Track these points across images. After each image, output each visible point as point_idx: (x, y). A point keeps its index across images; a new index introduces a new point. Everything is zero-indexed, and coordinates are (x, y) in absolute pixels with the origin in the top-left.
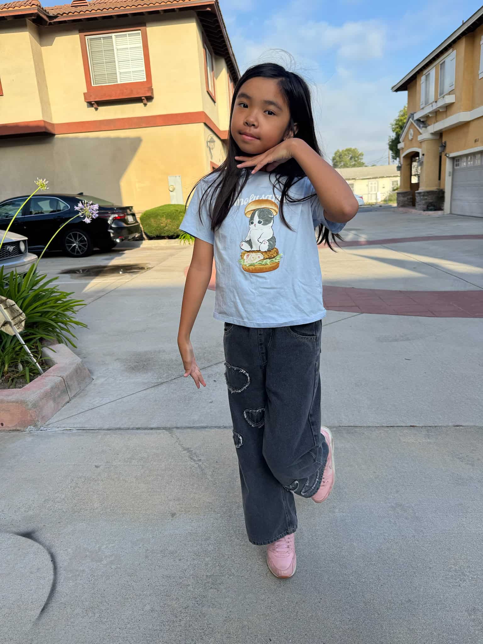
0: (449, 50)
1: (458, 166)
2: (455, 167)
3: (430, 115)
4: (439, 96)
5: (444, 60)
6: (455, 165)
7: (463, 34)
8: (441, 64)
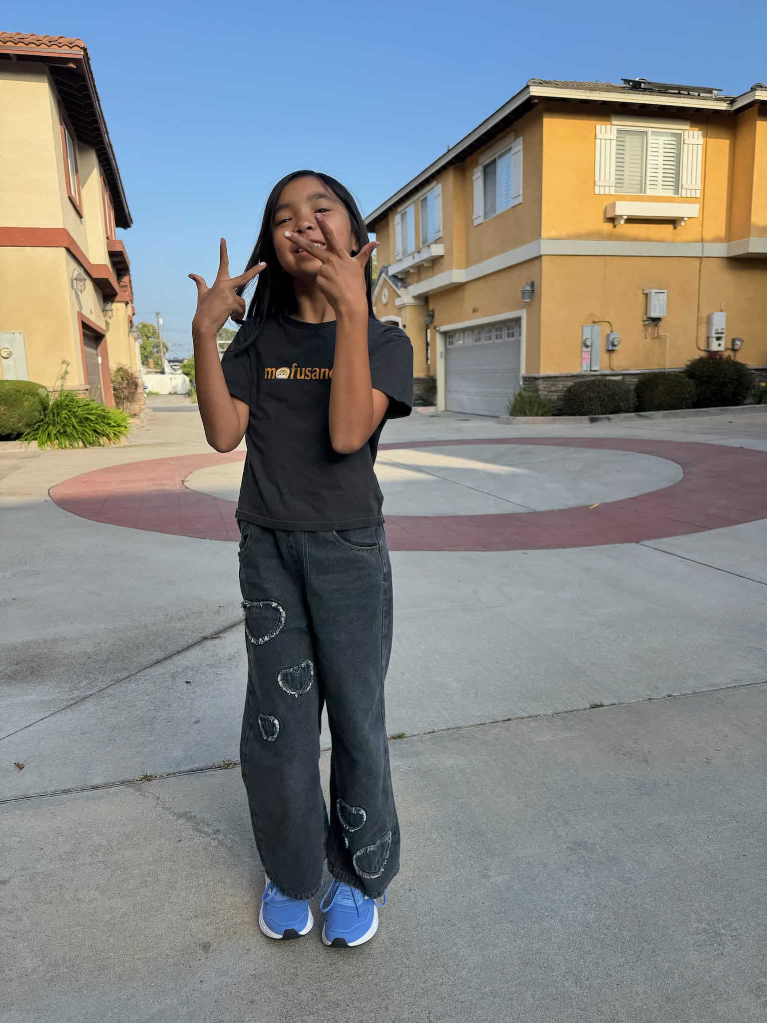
0: (432, 182)
1: (452, 344)
2: (449, 347)
3: (411, 271)
4: (421, 243)
5: (425, 196)
6: (448, 343)
7: (450, 163)
8: (422, 201)
